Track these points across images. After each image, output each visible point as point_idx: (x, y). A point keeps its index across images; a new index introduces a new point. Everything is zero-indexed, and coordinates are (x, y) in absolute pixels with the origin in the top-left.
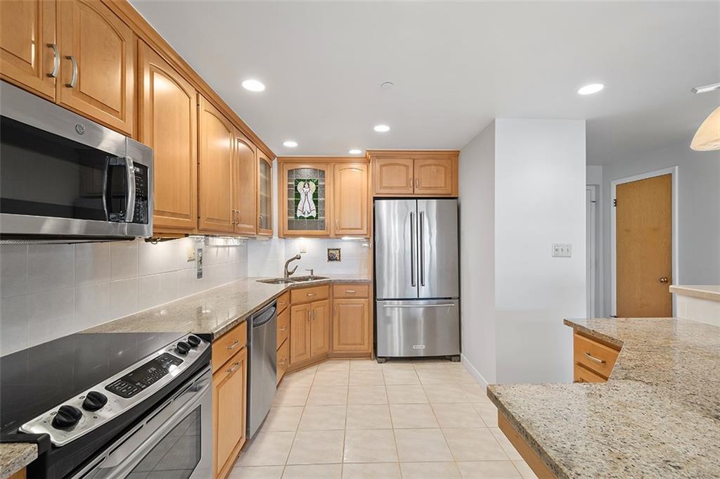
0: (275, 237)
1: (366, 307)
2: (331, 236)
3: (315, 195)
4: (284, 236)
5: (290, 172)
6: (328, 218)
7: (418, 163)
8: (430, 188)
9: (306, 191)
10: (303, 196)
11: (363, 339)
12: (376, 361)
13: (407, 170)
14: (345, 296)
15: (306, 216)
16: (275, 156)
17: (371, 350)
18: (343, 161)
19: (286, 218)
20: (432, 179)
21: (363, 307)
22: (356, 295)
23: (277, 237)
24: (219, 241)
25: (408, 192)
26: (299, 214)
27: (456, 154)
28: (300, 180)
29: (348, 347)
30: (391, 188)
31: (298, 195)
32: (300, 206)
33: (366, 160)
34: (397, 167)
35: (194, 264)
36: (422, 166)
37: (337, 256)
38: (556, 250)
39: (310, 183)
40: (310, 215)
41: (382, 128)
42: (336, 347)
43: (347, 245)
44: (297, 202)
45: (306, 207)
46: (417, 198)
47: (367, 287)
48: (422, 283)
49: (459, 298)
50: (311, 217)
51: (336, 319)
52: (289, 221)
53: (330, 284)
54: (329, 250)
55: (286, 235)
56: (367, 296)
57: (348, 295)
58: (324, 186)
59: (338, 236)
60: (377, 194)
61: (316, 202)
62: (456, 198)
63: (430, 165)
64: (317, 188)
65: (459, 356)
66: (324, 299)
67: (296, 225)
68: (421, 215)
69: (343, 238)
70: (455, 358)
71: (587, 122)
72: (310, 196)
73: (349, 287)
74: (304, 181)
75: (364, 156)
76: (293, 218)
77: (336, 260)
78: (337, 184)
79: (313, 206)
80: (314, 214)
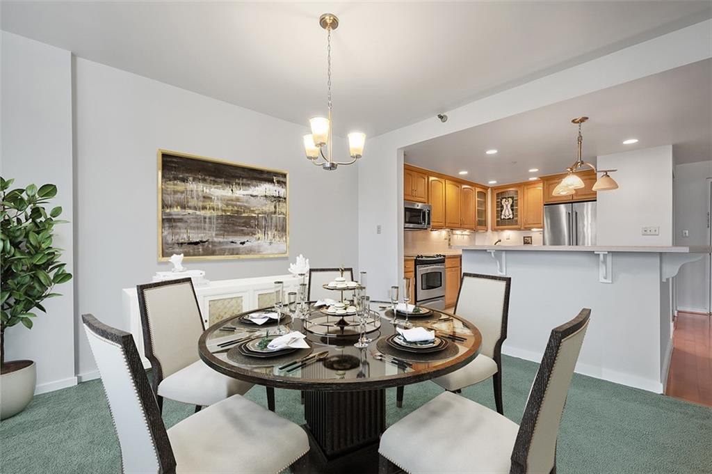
0: (489, 230)
2: (522, 229)
3: (512, 206)
4: (494, 230)
5: (498, 194)
6: (520, 218)
9: (507, 204)
10: (505, 207)
15: (507, 218)
18: (528, 184)
19: (496, 220)
23: (491, 231)
24: (458, 232)
26: (503, 217)
28: (504, 198)
31: (502, 207)
32: (503, 213)
35: (447, 241)
37: (530, 241)
38: (645, 231)
39: (510, 199)
43: (535, 234)
44: (502, 211)
45: (507, 213)
46: (572, 203)
50: (510, 218)
52: (498, 221)
54: (524, 237)
55: (496, 229)
58: (517, 200)
59: (529, 229)
60: (546, 201)
61: (512, 210)
64: (513, 201)
67: (501, 224)
69: (532, 230)
72: (509, 206)
74: (506, 198)
76: (499, 219)
77: (529, 243)
78: (526, 198)
79: (511, 212)
80: (511, 216)
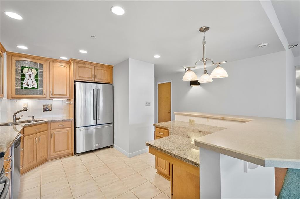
0: (5, 98)
1: (70, 131)
2: (47, 98)
3: (36, 77)
4: (11, 98)
5: (17, 62)
6: (46, 88)
7: (96, 68)
8: (101, 79)
9: (30, 74)
10: (27, 76)
11: (68, 147)
12: (75, 156)
13: (91, 71)
14: (58, 128)
15: (30, 87)
16: (5, 51)
17: (73, 151)
18: (55, 61)
19: (14, 88)
20: (101, 76)
21: (68, 132)
22: (65, 127)
23: (6, 99)
25: (92, 80)
26: (24, 86)
27: (112, 67)
28: (25, 67)
29: (60, 153)
30: (83, 77)
31: (23, 76)
32: (25, 81)
33: (69, 63)
34: (87, 68)
36: (98, 70)
37: (50, 108)
38: (147, 104)
39: (33, 69)
40: (32, 87)
41: (83, 52)
42: (52, 154)
43: (56, 103)
44: (23, 80)
45: (30, 82)
46: (96, 83)
47: (71, 122)
48: (98, 118)
49: (113, 123)
50: (34, 88)
51: (52, 140)
52: (17, 90)
53: (48, 123)
54: (44, 106)
55: (13, 97)
56: (71, 126)
57: (60, 127)
58: (43, 72)
59: (51, 98)
60: (76, 79)
61: (37, 80)
62: (112, 84)
63: (101, 70)
64: (37, 72)
65: (113, 145)
66: (45, 131)
67: (22, 92)
68: (98, 90)
69: (54, 99)
70: (111, 146)
71: (154, 65)
72: (33, 77)
73: (61, 123)
74: (28, 68)
75: (68, 61)
76: (19, 88)
77: (49, 110)
78: (51, 72)
79: (35, 82)
80: (36, 86)
